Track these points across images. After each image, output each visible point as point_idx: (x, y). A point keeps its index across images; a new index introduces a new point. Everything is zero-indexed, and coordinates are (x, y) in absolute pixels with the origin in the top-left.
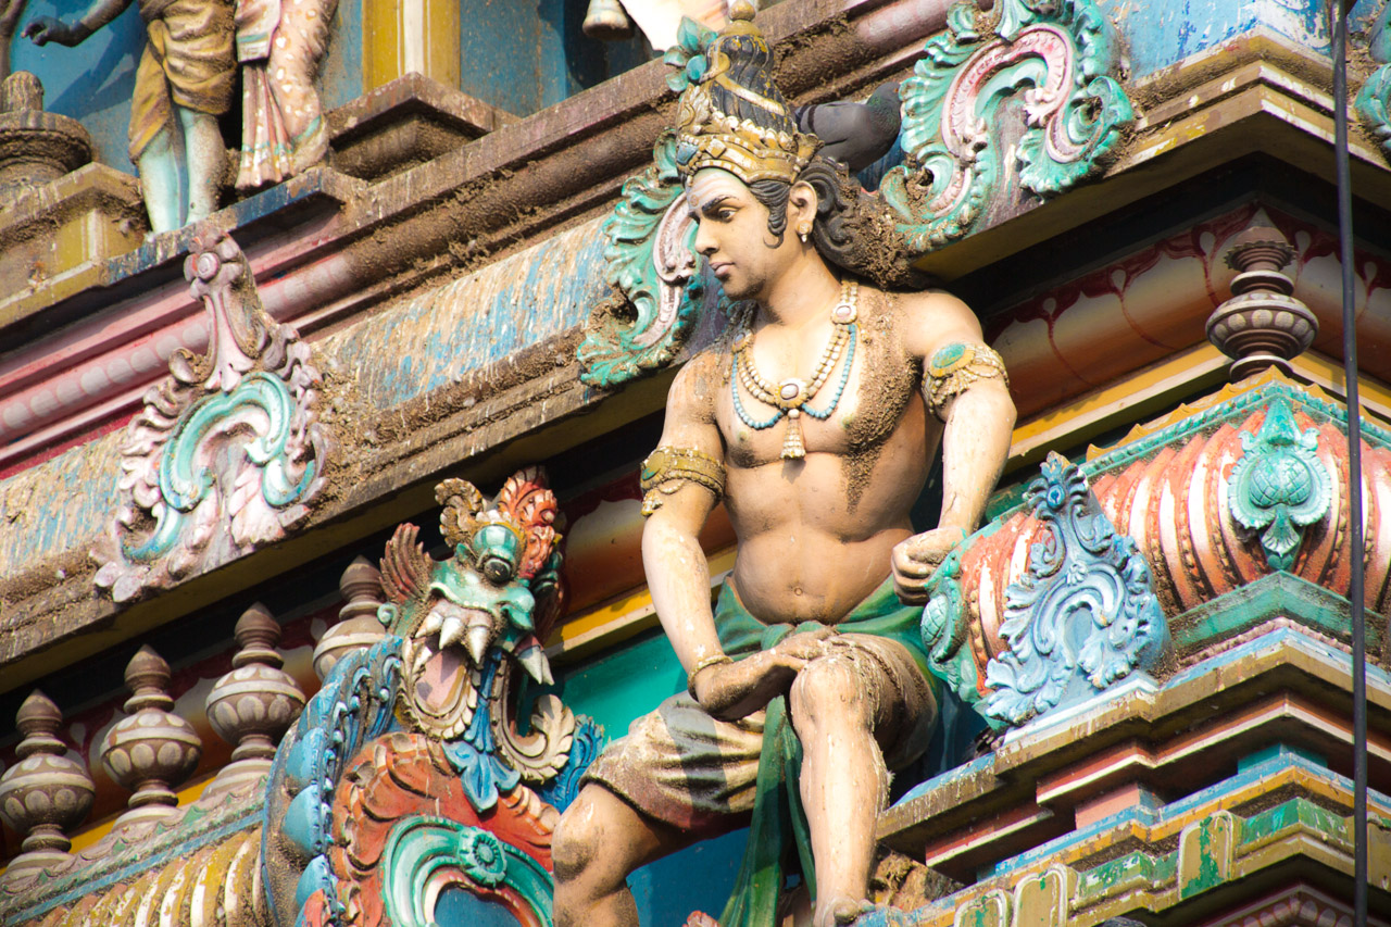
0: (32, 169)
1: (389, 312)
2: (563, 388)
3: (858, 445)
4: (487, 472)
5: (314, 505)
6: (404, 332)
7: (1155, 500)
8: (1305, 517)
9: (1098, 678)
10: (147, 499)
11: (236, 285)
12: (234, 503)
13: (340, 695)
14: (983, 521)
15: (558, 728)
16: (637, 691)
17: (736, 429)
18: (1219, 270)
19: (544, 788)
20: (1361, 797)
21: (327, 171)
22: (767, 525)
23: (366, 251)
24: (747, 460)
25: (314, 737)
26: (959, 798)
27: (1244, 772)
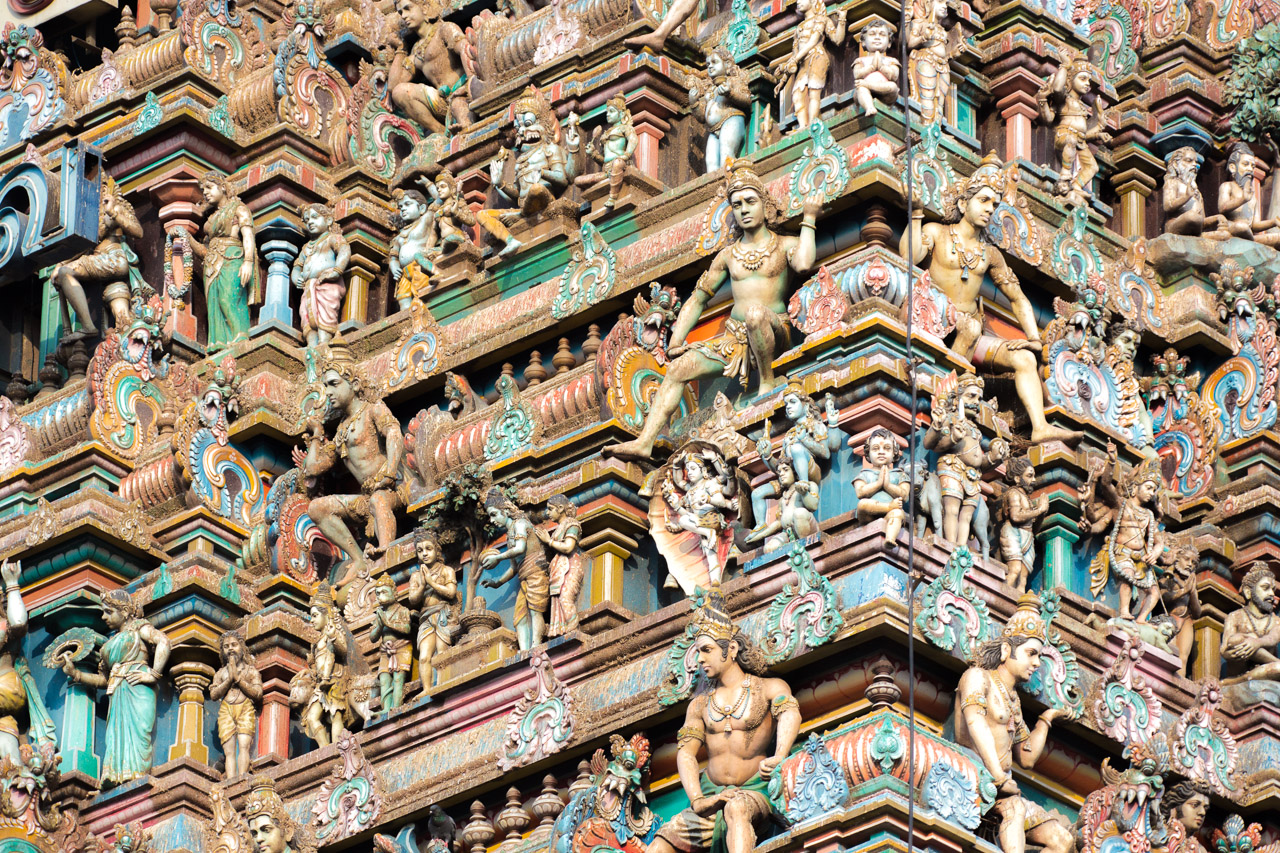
0: (481, 628)
1: (597, 679)
2: (653, 706)
3: (749, 728)
4: (627, 733)
5: (570, 742)
6: (601, 686)
7: (846, 749)
8: (895, 756)
9: (825, 807)
10: (515, 738)
11: (547, 668)
12: (544, 740)
13: (576, 805)
14: (790, 754)
15: (648, 817)
16: (674, 806)
17: (709, 721)
18: (869, 674)
19: (642, 837)
20: (910, 849)
21: (578, 632)
22: (719, 753)
23: (590, 659)
24: (712, 732)
25: (567, 818)
26: (779, 845)
27: (872, 840)
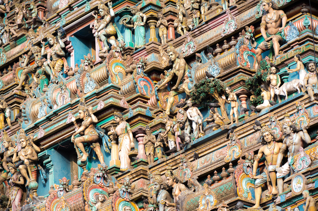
0: (215, 6)
1: (241, 14)
2: (254, 19)
3: (276, 22)
4: (249, 25)
5: (237, 29)
6: (242, 16)
7: (298, 24)
8: (309, 24)
9: (294, 37)
10: (224, 29)
11: (230, 13)
12: (231, 29)
13: (239, 42)
14: (285, 26)
15: (255, 44)
16: (261, 40)
17: (267, 21)
18: (301, 7)
19: (255, 48)
20: (314, 44)
21: (236, 4)
22: (270, 28)
23: (239, 10)
24: (268, 23)
25: (238, 45)
26: (285, 47)
27: (305, 43)
